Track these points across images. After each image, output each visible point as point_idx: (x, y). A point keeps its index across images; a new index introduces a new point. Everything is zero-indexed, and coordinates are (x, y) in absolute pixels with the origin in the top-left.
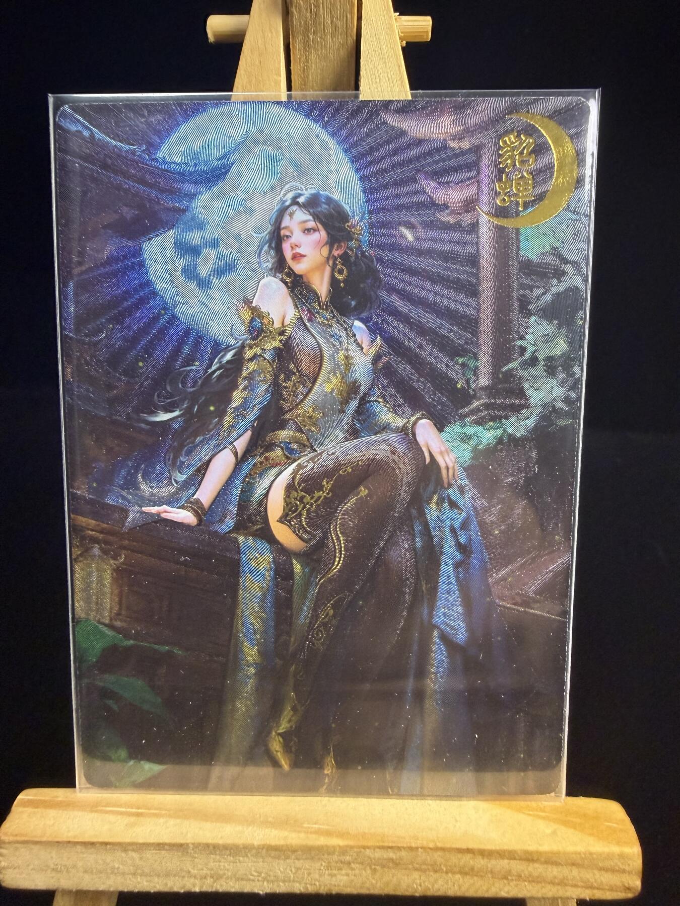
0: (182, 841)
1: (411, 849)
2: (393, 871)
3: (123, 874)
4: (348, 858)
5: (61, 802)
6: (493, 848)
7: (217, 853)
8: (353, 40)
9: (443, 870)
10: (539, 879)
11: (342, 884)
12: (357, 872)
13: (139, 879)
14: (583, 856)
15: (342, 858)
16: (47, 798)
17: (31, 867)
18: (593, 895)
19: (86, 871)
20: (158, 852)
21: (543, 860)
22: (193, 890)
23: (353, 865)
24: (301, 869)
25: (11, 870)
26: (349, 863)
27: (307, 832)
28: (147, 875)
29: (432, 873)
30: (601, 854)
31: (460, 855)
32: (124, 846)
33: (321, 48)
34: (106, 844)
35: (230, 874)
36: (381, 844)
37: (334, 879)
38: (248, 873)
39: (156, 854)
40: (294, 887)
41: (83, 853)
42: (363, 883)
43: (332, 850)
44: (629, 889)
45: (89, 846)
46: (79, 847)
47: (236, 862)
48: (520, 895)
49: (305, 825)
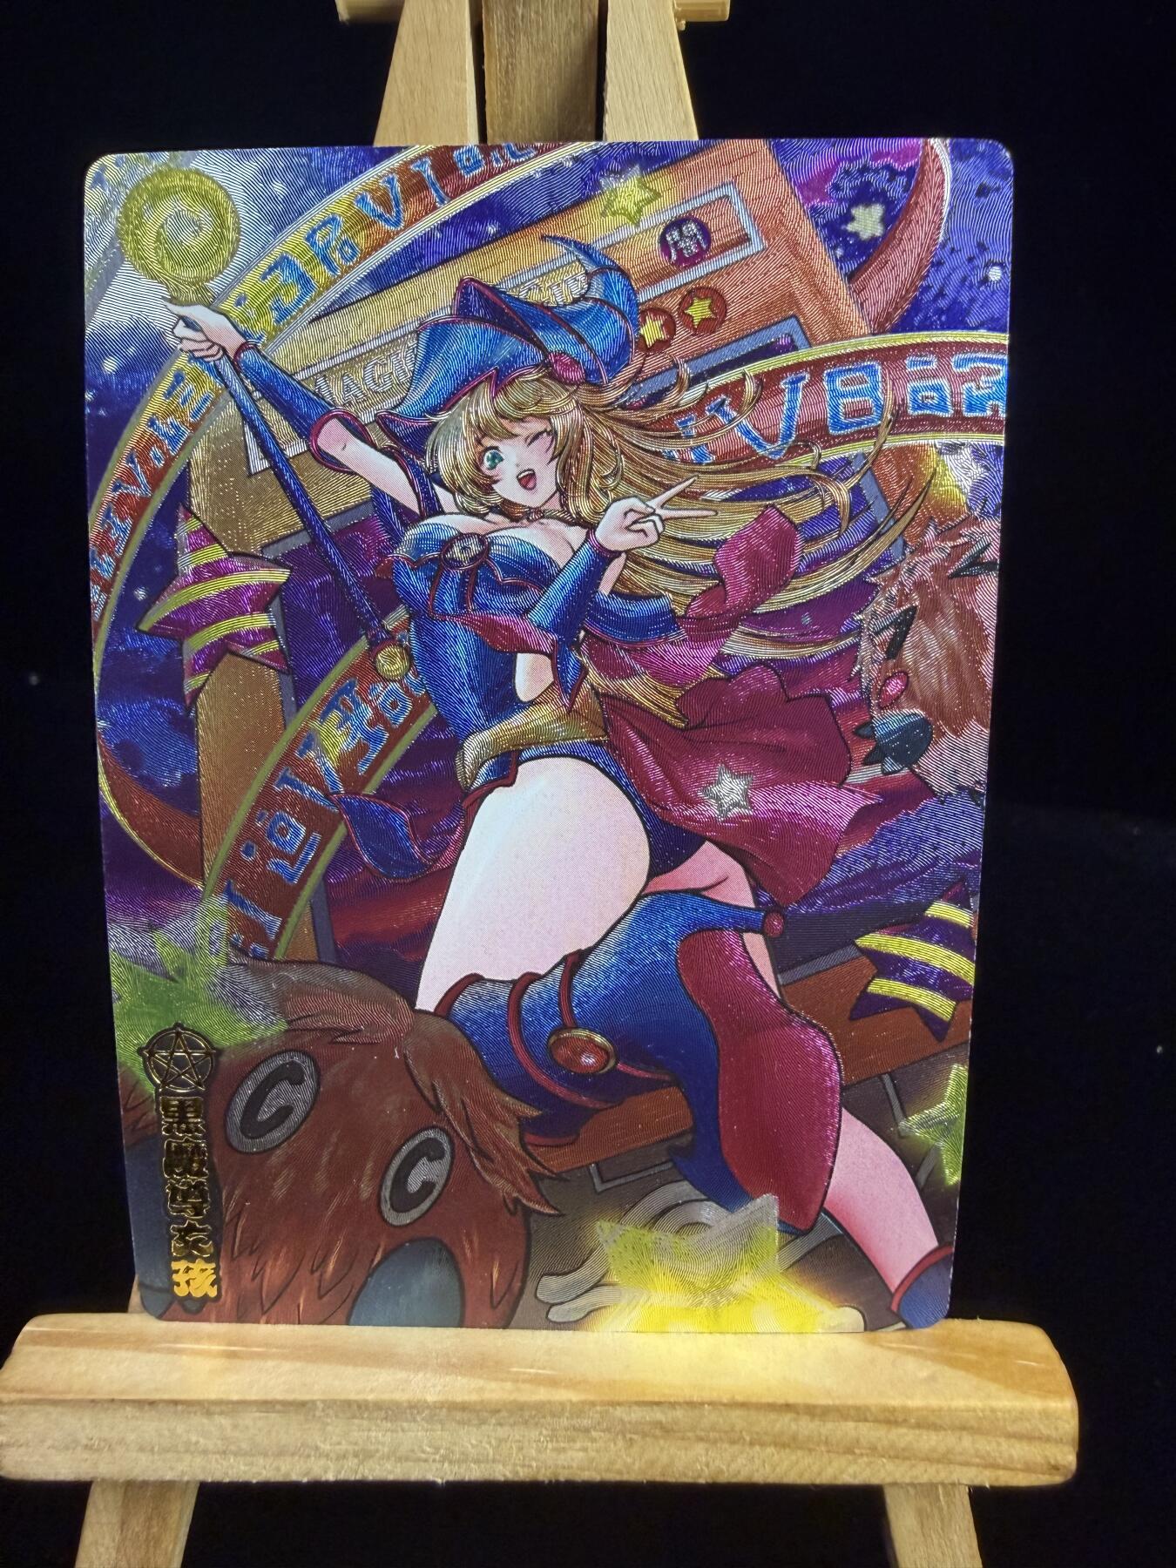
0: (307, 1397)
1: (691, 1405)
2: (662, 1442)
3: (205, 1452)
4: (586, 1422)
5: (98, 1336)
6: (831, 1403)
7: (366, 1416)
8: (594, 17)
9: (744, 1439)
10: (906, 1454)
11: (575, 1465)
12: (600, 1444)
13: (232, 1460)
14: (981, 1414)
15: (575, 1422)
16: (73, 1330)
17: (49, 1442)
18: (997, 1479)
19: (141, 1449)
20: (262, 1414)
21: (913, 1421)
22: (324, 1479)
23: (594, 1434)
24: (506, 1441)
25: (14, 1449)
26: (587, 1430)
27: (516, 1381)
28: (245, 1454)
29: (726, 1446)
30: (1009, 1411)
31: (773, 1416)
32: (206, 1405)
33: (538, 34)
34: (176, 1403)
35: (386, 1450)
36: (641, 1399)
37: (562, 1456)
38: (416, 1448)
39: (260, 1418)
40: (494, 1471)
41: (137, 1419)
42: (612, 1463)
43: (560, 1408)
44: (1055, 1468)
45: (147, 1407)
46: (128, 1409)
47: (397, 1432)
48: (875, 1481)
49: (515, 1369)
